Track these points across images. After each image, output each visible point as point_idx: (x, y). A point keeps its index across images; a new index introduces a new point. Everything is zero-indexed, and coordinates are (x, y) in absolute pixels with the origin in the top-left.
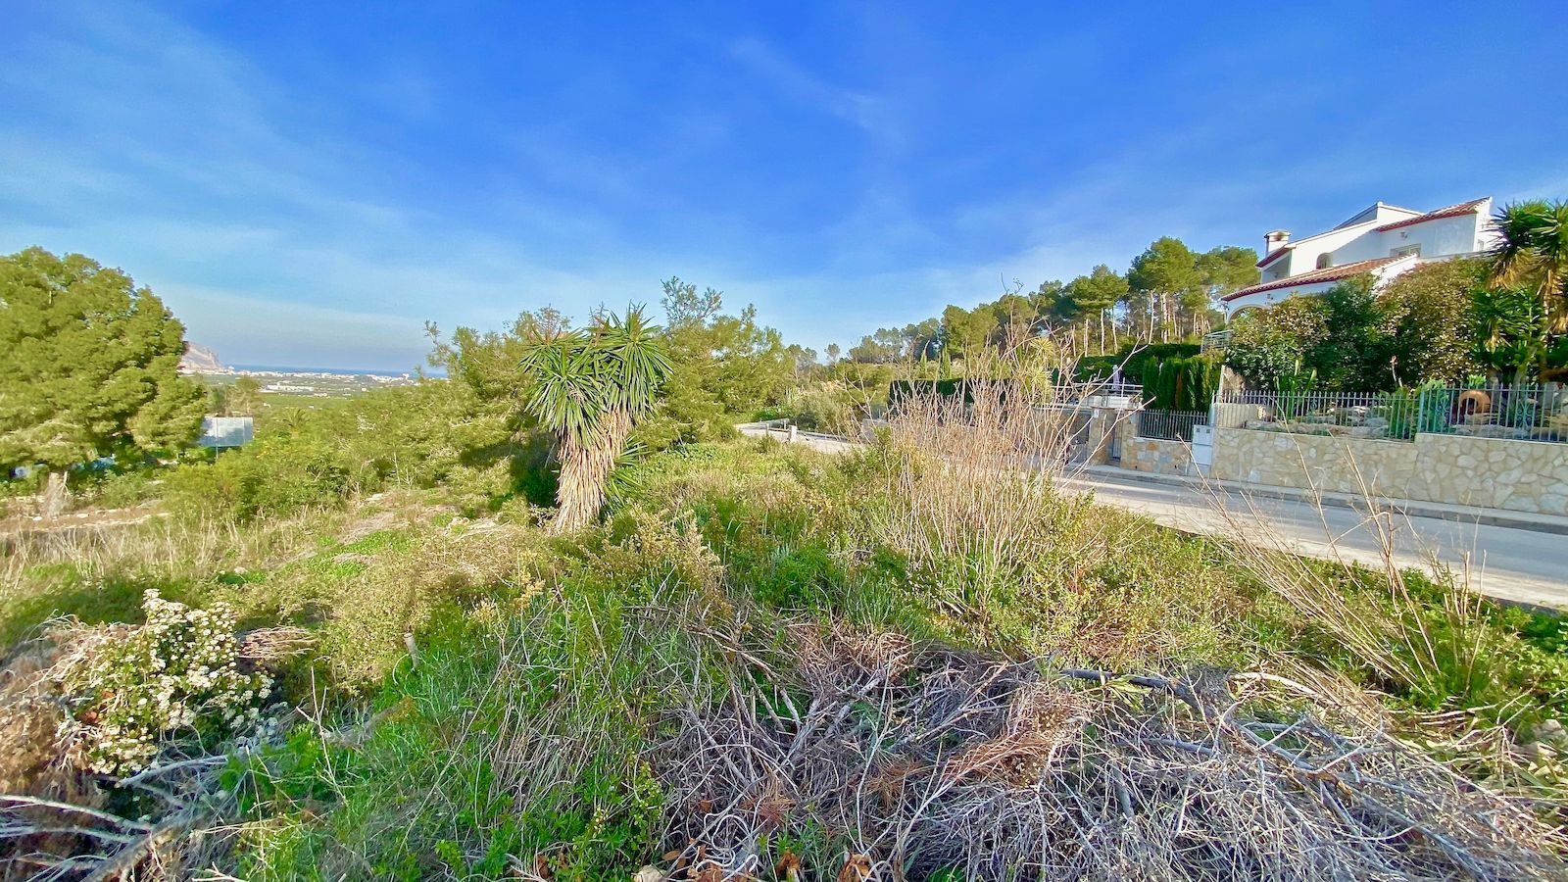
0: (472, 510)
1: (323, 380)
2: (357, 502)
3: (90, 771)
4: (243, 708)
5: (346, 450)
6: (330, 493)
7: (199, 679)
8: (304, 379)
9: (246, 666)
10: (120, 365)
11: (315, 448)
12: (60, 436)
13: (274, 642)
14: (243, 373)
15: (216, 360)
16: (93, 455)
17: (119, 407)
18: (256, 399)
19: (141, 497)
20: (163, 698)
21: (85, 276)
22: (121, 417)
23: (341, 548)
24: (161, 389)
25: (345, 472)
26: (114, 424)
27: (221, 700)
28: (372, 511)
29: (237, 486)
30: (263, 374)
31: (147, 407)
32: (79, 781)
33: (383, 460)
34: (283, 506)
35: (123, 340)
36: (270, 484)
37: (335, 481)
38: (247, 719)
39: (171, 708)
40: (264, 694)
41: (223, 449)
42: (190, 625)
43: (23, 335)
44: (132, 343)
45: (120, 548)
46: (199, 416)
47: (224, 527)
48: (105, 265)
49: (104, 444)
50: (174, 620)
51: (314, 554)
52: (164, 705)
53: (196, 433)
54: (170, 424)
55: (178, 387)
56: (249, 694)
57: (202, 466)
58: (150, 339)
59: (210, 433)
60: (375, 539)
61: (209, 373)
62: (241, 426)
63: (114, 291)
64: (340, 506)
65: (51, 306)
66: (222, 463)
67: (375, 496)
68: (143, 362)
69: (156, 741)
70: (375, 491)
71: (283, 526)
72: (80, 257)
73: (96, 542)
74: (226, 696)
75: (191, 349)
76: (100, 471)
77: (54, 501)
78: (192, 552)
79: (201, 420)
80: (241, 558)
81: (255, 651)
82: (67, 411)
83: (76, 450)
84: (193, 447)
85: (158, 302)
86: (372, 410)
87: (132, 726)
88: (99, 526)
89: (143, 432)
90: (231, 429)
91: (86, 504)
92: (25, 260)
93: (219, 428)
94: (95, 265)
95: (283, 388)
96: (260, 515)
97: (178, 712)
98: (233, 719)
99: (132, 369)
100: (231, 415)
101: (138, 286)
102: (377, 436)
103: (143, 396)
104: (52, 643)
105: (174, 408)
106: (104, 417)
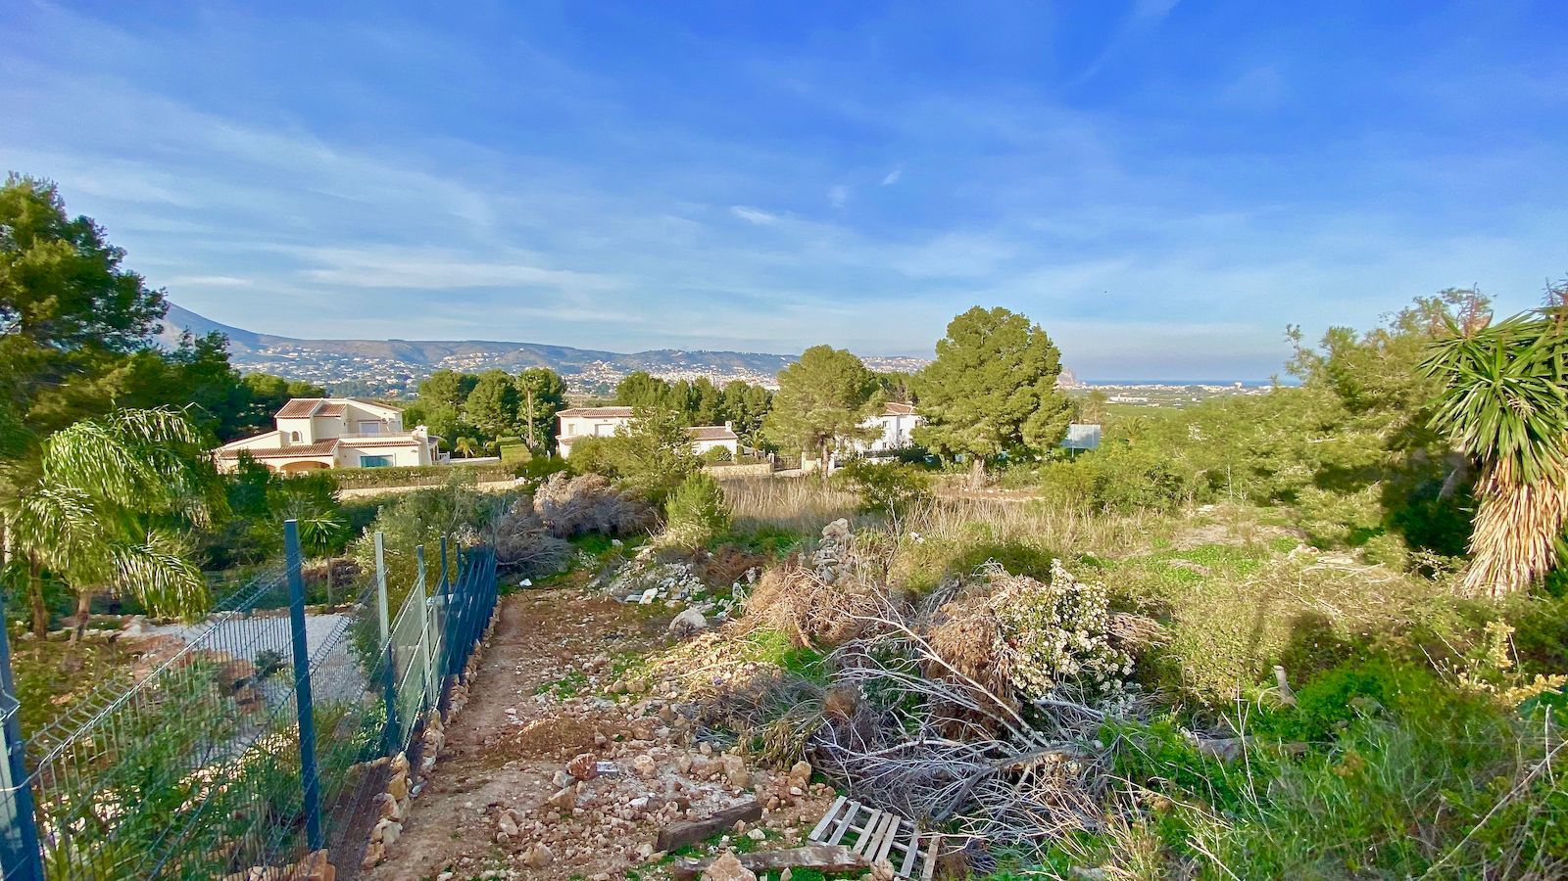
0: (1323, 540)
1: (1156, 391)
2: (1188, 511)
3: (1010, 682)
4: (1110, 677)
5: (1180, 459)
6: (1165, 498)
7: (1083, 641)
8: (1140, 390)
9: (1113, 641)
10: (1019, 385)
11: (1154, 455)
12: (982, 435)
13: (1135, 627)
14: (1092, 387)
15: (1074, 377)
16: (999, 449)
17: (1017, 415)
18: (1102, 409)
19: (1026, 483)
20: (1060, 645)
21: (1002, 322)
22: (1017, 422)
23: (1175, 553)
24: (1042, 402)
25: (1179, 480)
26: (1013, 427)
27: (1095, 663)
28: (1203, 522)
29: (1090, 483)
30: (1107, 387)
31: (1033, 416)
32: (1004, 685)
33: (1217, 471)
34: (1125, 505)
35: (1021, 366)
36: (1115, 484)
37: (1169, 488)
38: (1112, 687)
39: (1064, 657)
40: (1127, 671)
41: (1078, 451)
42: (1077, 593)
43: (967, 366)
44: (1027, 369)
45: (1013, 518)
46: (1065, 423)
47: (1080, 516)
48: (1014, 312)
49: (1005, 442)
50: (1068, 586)
51: (1150, 553)
52: (1059, 652)
53: (1061, 436)
54: (1047, 429)
55: (1054, 400)
56: (1115, 667)
57: (1066, 463)
58: (1038, 365)
59: (1069, 437)
60: (1207, 552)
61: (1068, 388)
62: (1091, 432)
63: (1018, 330)
64: (1173, 512)
65: (983, 346)
66: (1081, 462)
67: (1206, 506)
68: (1032, 382)
69: (1051, 677)
70: (1205, 502)
71: (1125, 522)
72: (1000, 309)
73: (1000, 512)
74: (1099, 661)
75: (1062, 373)
76: (1003, 462)
77: (976, 479)
78: (1059, 530)
79: (1066, 427)
80: (1091, 544)
81: (1119, 631)
82: (987, 418)
83: (990, 446)
84: (1057, 447)
85: (1044, 335)
86: (1207, 420)
87: (1037, 659)
88: (1001, 500)
89: (1029, 435)
90: (1084, 434)
91: (993, 484)
93: (1076, 433)
94: (1008, 313)
95: (1122, 399)
96: (1106, 510)
97: (1067, 662)
98: (1101, 683)
99: (1025, 388)
100: (1082, 423)
101: (1033, 324)
102: (1213, 447)
103: (1031, 407)
104: (987, 580)
105: (1049, 417)
106: (1008, 423)
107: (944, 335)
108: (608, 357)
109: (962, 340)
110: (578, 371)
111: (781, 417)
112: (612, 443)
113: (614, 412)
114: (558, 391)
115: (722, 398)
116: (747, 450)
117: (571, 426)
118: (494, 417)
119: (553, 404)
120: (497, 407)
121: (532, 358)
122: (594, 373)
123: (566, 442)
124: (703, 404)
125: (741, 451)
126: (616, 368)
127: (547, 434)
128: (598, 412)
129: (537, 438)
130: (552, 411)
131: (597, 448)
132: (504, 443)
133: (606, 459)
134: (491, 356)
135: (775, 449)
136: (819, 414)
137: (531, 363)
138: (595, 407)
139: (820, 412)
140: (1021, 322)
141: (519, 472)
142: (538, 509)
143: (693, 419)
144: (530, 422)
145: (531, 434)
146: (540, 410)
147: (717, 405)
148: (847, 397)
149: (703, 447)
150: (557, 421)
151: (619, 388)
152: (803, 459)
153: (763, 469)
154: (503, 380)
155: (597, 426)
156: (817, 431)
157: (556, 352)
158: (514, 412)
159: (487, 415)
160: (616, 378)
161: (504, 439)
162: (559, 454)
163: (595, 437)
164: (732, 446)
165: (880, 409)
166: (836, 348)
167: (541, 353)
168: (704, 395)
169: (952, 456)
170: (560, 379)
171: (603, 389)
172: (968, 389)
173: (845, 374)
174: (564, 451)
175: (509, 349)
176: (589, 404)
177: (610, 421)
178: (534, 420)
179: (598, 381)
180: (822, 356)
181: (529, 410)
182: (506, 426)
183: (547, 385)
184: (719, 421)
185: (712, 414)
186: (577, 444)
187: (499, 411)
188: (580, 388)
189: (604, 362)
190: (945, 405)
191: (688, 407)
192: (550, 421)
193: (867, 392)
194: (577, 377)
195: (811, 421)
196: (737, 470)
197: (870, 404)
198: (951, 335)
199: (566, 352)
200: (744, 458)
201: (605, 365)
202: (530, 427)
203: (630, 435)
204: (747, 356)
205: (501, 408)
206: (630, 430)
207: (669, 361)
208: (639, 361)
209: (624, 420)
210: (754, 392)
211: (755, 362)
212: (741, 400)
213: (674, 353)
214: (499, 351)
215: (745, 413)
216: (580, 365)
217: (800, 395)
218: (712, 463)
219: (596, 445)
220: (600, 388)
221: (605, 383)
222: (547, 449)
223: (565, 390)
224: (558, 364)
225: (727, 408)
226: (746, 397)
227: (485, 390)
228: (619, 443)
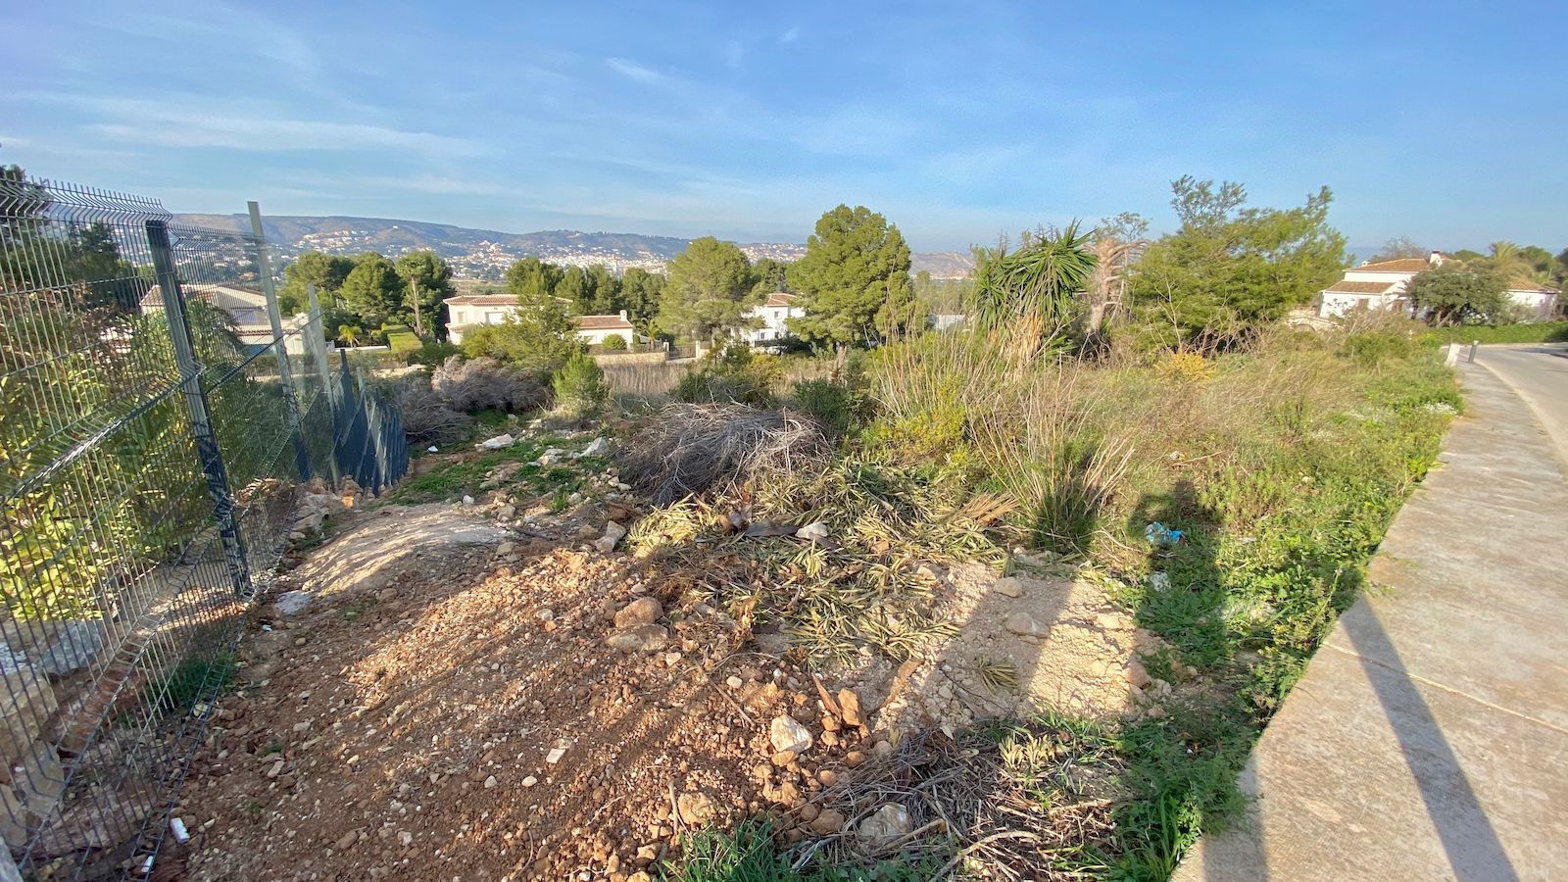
10: (873, 279)
12: (843, 324)
16: (858, 337)
17: (870, 307)
21: (863, 220)
22: (871, 313)
24: (890, 295)
26: (867, 317)
31: (883, 307)
35: (876, 262)
44: (881, 264)
48: (874, 212)
49: (862, 330)
55: (902, 292)
58: (891, 260)
62: (956, 321)
63: (877, 229)
65: (845, 243)
68: (884, 276)
72: (861, 208)
77: (839, 364)
82: (846, 309)
83: (850, 334)
85: (898, 233)
89: (880, 324)
92: (837, 213)
94: (868, 212)
99: (878, 283)
101: (888, 224)
103: (881, 300)
106: (864, 313)
107: (813, 232)
108: (495, 237)
109: (827, 236)
110: (465, 254)
111: (670, 307)
112: (501, 330)
113: (504, 300)
114: (442, 277)
115: (619, 286)
116: (643, 339)
117: (460, 314)
118: (376, 305)
119: (438, 291)
120: (378, 293)
121: (409, 237)
122: (481, 255)
123: (457, 330)
124: (599, 292)
125: (637, 340)
126: (506, 250)
127: (436, 322)
128: (487, 300)
129: (426, 326)
130: (438, 299)
131: (488, 336)
132: (391, 331)
133: (499, 344)
134: (360, 235)
135: (670, 338)
136: (705, 305)
137: (408, 243)
138: (486, 294)
139: (706, 303)
140: (878, 222)
141: (412, 359)
142: (436, 388)
143: (590, 308)
144: (417, 309)
145: (418, 322)
146: (425, 297)
147: (614, 294)
148: (732, 289)
149: (597, 337)
150: (445, 310)
151: (509, 274)
152: (697, 348)
153: (656, 357)
154: (381, 265)
155: (487, 314)
156: (703, 320)
157: (435, 232)
158: (398, 299)
159: (367, 302)
160: (507, 262)
161: (391, 327)
162: (450, 342)
163: (485, 325)
164: (628, 335)
165: (762, 298)
166: (721, 239)
168: (599, 283)
169: (821, 343)
170: (443, 264)
171: (493, 274)
172: (831, 284)
173: (729, 266)
174: (455, 339)
175: (380, 225)
177: (500, 309)
178: (421, 307)
179: (487, 265)
180: (711, 247)
181: (414, 297)
182: (389, 314)
183: (431, 270)
184: (615, 311)
185: (609, 302)
186: (467, 332)
187: (380, 298)
188: (466, 272)
189: (492, 243)
190: (813, 297)
191: (584, 295)
192: (437, 308)
193: (749, 282)
194: (463, 260)
195: (698, 311)
196: (632, 358)
197: (752, 295)
198: (818, 233)
199: (447, 230)
200: (639, 346)
201: (493, 247)
202: (417, 315)
203: (518, 323)
204: (652, 239)
205: (383, 295)
206: (517, 317)
207: (567, 243)
208: (530, 242)
209: (512, 308)
210: (654, 281)
211: (661, 246)
212: (641, 288)
213: (572, 233)
214: (369, 229)
215: (645, 301)
216: (465, 246)
217: (687, 286)
218: (607, 352)
219: (487, 333)
220: (489, 272)
221: (494, 267)
222: (437, 336)
223: (451, 275)
224: (438, 244)
225: (625, 296)
226: (645, 285)
227: (362, 276)
228: (507, 329)
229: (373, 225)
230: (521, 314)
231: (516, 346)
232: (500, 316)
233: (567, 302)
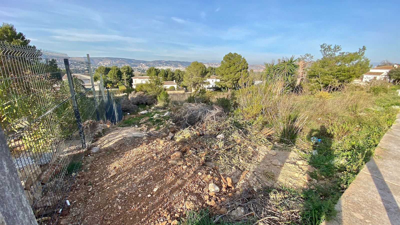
10: (238, 72)
12: (230, 83)
17: (237, 79)
21: (236, 56)
24: (243, 76)
26: (236, 81)
31: (241, 79)
35: (239, 67)
43: (227, 67)
48: (239, 54)
55: (245, 75)
62: (260, 83)
63: (239, 59)
68: (241, 71)
83: (232, 86)
85: (245, 60)
89: (240, 83)
92: (229, 55)
94: (237, 54)
101: (242, 57)
103: (240, 77)
105: (244, 79)
107: (223, 60)
108: (144, 62)
109: (226, 61)
110: (136, 66)
111: (186, 79)
112: (145, 85)
113: (146, 77)
114: (131, 72)
115: (173, 74)
116: (179, 87)
117: (135, 81)
118: (116, 79)
119: (130, 75)
120: (116, 76)
121: (124, 62)
122: (141, 66)
123: (135, 85)
124: (169, 76)
126: (146, 65)
127: (130, 83)
128: (142, 78)
129: (127, 84)
130: (130, 77)
131: (142, 86)
133: (145, 88)
134: (112, 62)
135: (186, 87)
137: (123, 64)
138: (142, 76)
139: (195, 78)
140: (240, 57)
141: (124, 92)
142: (129, 99)
143: (166, 79)
144: (125, 80)
145: (125, 83)
146: (127, 77)
147: (172, 76)
148: (201, 74)
149: (168, 87)
150: (132, 80)
151: (147, 71)
152: (193, 89)
153: (182, 92)
154: (117, 69)
155: (142, 81)
156: (194, 82)
157: (130, 61)
158: (121, 77)
159: (114, 78)
160: (147, 68)
161: (119, 84)
162: (133, 88)
164: (175, 86)
165: (209, 77)
166: (199, 62)
167: (126, 61)
168: (169, 73)
169: (224, 88)
170: (132, 69)
171: (143, 71)
172: (227, 73)
173: (201, 68)
175: (117, 59)
176: (140, 75)
177: (145, 80)
178: (126, 79)
179: (142, 69)
180: (196, 64)
181: (125, 77)
182: (119, 81)
183: (129, 70)
184: (173, 80)
185: (171, 78)
186: (137, 85)
187: (117, 77)
188: (137, 71)
190: (222, 76)
191: (165, 76)
192: (130, 80)
193: (206, 73)
194: (136, 68)
195: (193, 80)
196: (176, 92)
197: (206, 76)
198: (224, 60)
199: (133, 60)
200: (178, 89)
201: (143, 64)
202: (125, 81)
203: (149, 83)
204: (182, 62)
205: (117, 76)
206: (149, 82)
207: (161, 63)
208: (152, 63)
209: (148, 79)
210: (182, 72)
211: (184, 64)
212: (179, 75)
213: (162, 61)
214: (114, 60)
215: (180, 78)
216: (137, 64)
217: (190, 74)
218: (170, 90)
219: (142, 85)
220: (142, 71)
221: (144, 69)
222: (130, 86)
223: (133, 71)
224: (130, 64)
225: (175, 76)
226: (180, 74)
227: (113, 71)
228: (147, 85)
229: (115, 59)
230: (150, 81)
231: (149, 89)
232: (145, 81)
233: (161, 78)
